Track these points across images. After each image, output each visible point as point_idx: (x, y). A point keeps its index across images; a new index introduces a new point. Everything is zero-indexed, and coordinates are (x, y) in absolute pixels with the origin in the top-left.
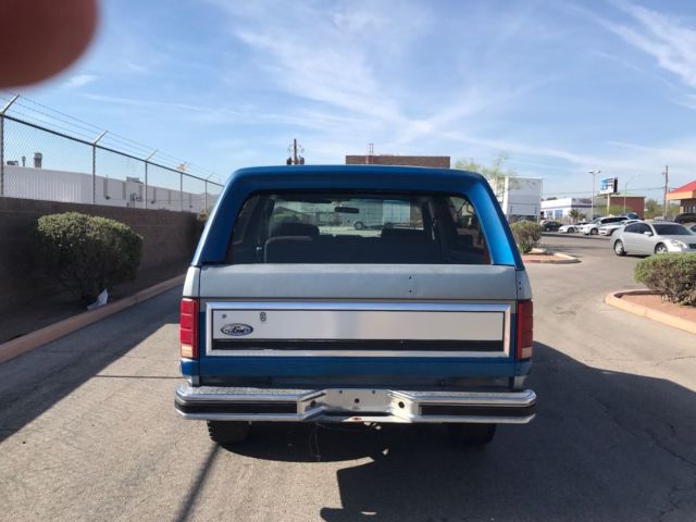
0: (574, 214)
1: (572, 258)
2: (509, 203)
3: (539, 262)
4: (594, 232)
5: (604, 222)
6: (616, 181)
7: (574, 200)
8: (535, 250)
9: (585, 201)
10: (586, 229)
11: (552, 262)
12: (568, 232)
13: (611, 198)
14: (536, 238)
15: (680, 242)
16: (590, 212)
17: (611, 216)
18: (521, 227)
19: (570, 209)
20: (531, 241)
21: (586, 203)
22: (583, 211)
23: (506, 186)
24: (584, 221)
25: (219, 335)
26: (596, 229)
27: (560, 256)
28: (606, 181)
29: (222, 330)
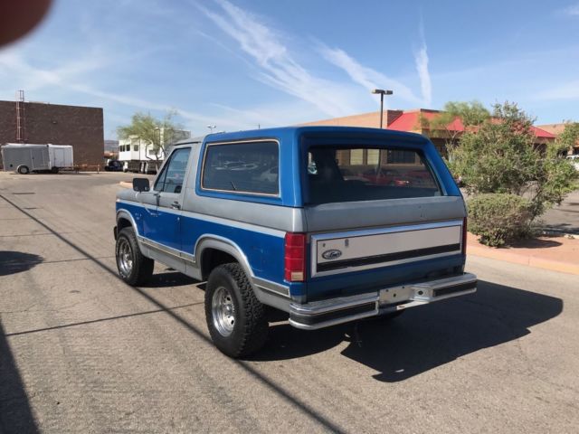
25: (322, 260)
29: (323, 257)
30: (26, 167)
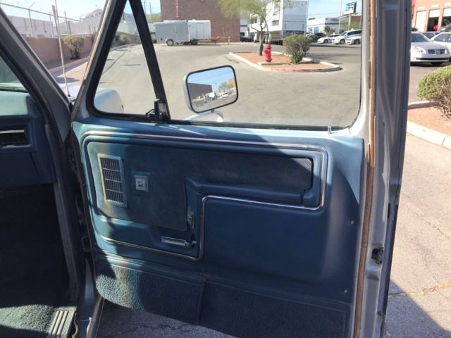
0: (327, 29)
1: (335, 66)
2: (283, 21)
3: (308, 71)
4: (342, 42)
5: (349, 34)
6: (355, 4)
7: (327, 19)
8: (305, 59)
9: (334, 19)
10: (337, 40)
11: (320, 70)
12: (324, 43)
13: (352, 17)
14: (305, 49)
15: (420, 49)
16: (338, 28)
17: (352, 30)
18: (294, 40)
19: (324, 26)
20: (301, 52)
21: (335, 21)
22: (333, 27)
23: (282, 6)
24: (334, 34)
26: (343, 40)
27: (325, 64)
28: (348, 5)
30: (172, 40)
